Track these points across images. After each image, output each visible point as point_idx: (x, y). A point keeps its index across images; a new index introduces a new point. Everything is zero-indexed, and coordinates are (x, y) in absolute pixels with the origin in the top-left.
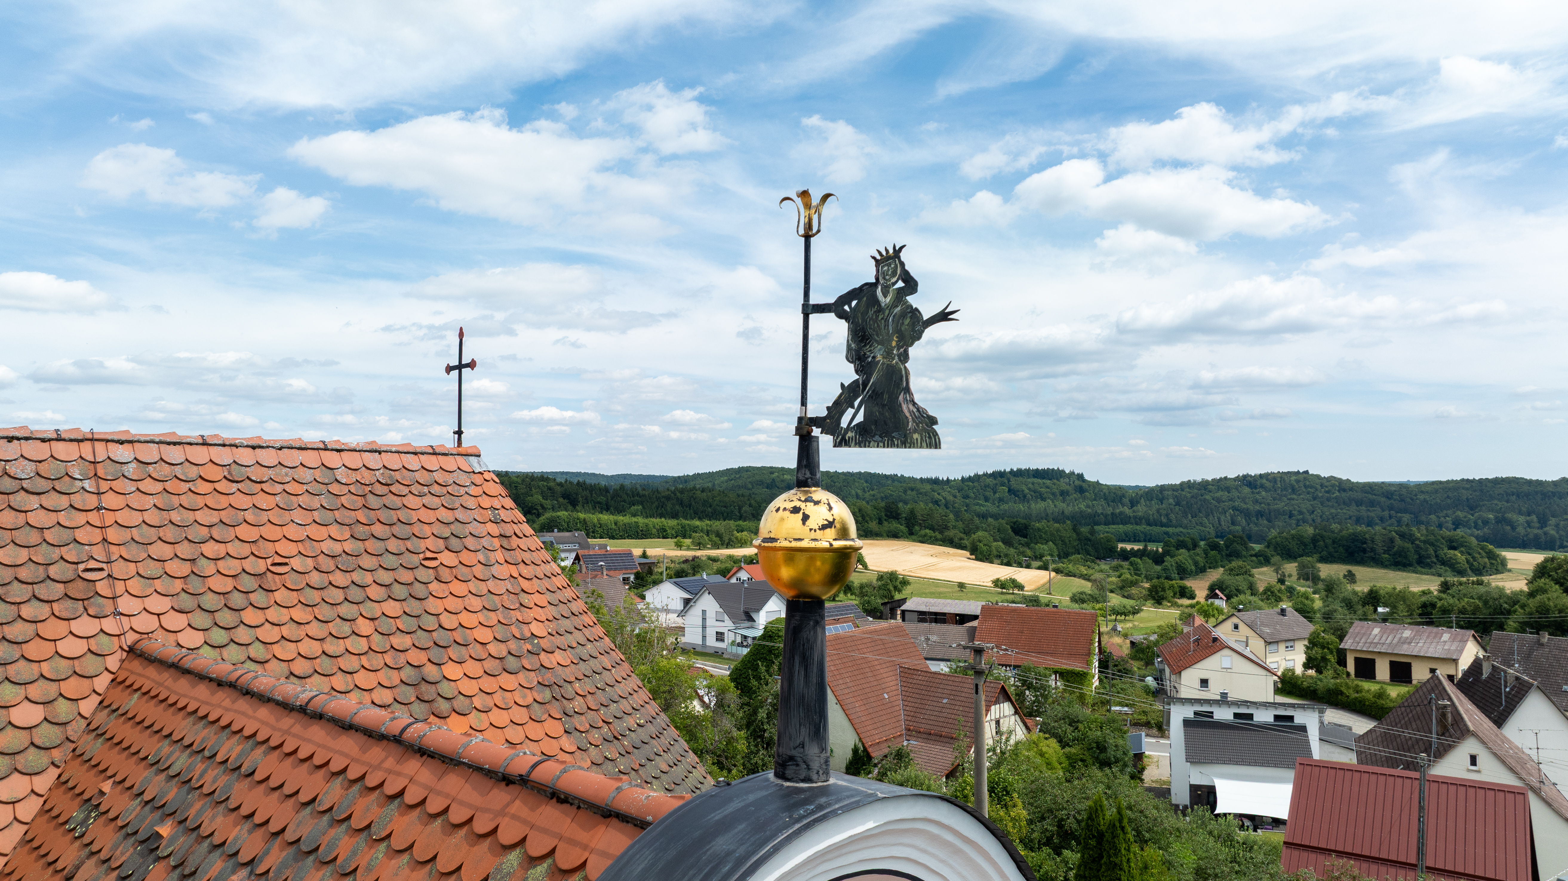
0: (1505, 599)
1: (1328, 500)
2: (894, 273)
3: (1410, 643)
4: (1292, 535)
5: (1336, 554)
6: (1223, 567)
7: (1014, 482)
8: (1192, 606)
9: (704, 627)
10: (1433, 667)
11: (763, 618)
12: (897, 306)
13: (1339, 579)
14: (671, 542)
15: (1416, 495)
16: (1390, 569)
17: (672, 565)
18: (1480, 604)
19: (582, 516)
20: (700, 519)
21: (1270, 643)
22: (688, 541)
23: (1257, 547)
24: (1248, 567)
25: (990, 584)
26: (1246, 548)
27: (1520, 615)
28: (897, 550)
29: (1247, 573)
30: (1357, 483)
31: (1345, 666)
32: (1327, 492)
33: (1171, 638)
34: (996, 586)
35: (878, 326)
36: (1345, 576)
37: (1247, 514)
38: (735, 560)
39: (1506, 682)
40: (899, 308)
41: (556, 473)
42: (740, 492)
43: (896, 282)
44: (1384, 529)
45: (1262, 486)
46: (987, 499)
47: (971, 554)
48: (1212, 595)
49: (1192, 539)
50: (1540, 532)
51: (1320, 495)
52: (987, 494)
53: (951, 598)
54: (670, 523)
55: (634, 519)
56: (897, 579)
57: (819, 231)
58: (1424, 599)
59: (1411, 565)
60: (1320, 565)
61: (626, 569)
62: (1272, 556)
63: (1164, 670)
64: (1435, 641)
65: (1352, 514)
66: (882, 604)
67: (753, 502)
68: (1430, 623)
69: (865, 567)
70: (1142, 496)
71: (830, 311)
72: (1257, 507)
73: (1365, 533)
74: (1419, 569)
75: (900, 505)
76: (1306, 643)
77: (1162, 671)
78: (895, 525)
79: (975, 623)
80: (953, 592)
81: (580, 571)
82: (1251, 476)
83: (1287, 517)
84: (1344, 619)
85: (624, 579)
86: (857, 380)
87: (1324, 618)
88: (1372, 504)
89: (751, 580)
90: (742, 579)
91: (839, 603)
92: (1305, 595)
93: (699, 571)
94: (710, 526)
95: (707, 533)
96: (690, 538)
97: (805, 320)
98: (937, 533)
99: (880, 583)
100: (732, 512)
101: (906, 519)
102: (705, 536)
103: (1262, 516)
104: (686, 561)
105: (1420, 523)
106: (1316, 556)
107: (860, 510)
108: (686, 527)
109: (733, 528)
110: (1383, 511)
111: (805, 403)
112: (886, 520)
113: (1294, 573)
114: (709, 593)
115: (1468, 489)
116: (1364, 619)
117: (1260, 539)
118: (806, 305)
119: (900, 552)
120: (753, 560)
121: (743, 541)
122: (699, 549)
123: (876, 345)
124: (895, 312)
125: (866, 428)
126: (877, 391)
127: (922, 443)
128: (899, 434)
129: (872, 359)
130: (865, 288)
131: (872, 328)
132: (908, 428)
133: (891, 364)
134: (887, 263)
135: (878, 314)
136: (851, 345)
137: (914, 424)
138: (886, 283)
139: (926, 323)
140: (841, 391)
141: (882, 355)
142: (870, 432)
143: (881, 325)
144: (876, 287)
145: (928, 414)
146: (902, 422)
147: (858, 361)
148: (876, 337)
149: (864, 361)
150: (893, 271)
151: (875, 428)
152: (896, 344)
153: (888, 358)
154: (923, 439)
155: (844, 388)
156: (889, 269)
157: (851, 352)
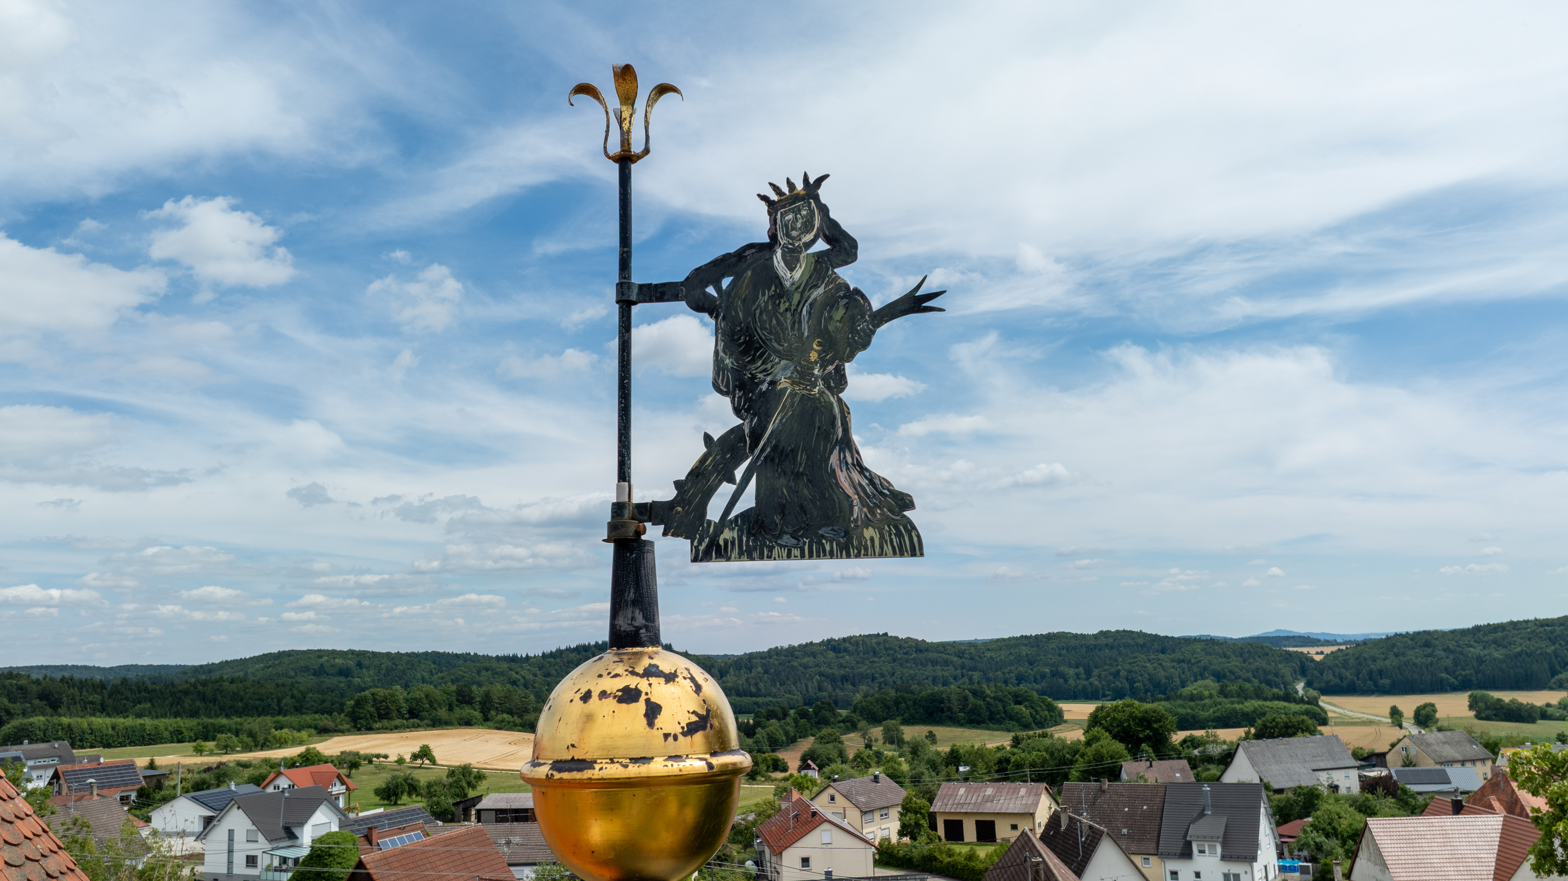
0: (1067, 750)
1: (907, 661)
3: (992, 801)
4: (876, 698)
5: (917, 716)
6: (814, 736)
8: (786, 779)
9: (230, 851)
10: (1014, 823)
11: (308, 835)
12: (816, 286)
13: (922, 740)
14: (189, 746)
15: (983, 653)
16: (966, 727)
17: (190, 776)
18: (1048, 757)
19: (65, 720)
20: (227, 716)
21: (866, 813)
22: (211, 744)
23: (844, 713)
24: (838, 734)
26: (834, 714)
27: (1080, 765)
28: (471, 739)
29: (837, 740)
30: (932, 643)
31: (936, 830)
32: (906, 653)
33: (769, 816)
35: (779, 323)
36: (926, 737)
37: (832, 679)
38: (273, 765)
39: (1081, 832)
40: (821, 290)
41: (32, 667)
42: (280, 682)
43: (813, 241)
44: (959, 687)
45: (846, 650)
48: (805, 766)
49: (783, 708)
50: (1086, 683)
51: (899, 656)
54: (185, 723)
55: (140, 721)
56: (470, 773)
57: (647, 151)
58: (999, 755)
59: (984, 722)
60: (903, 728)
61: (126, 785)
62: (859, 720)
63: (764, 852)
64: (1014, 796)
65: (928, 674)
66: (454, 804)
67: (295, 692)
68: (1006, 779)
69: (433, 761)
70: (731, 665)
71: (676, 298)
72: (842, 672)
73: (942, 693)
74: (991, 725)
75: (474, 687)
76: (900, 809)
77: (762, 853)
78: (467, 711)
81: (59, 792)
82: (835, 640)
83: (870, 680)
84: (931, 781)
85: (122, 798)
87: (912, 782)
88: (946, 663)
89: (293, 787)
90: (281, 787)
91: (403, 807)
92: (892, 759)
93: (225, 781)
94: (241, 724)
95: (237, 733)
96: (214, 740)
97: (623, 317)
98: (516, 717)
99: (451, 780)
100: (269, 705)
101: (480, 703)
102: (234, 737)
103: (847, 680)
104: (208, 769)
105: (988, 680)
106: (899, 719)
107: (427, 696)
108: (210, 727)
109: (270, 725)
110: (956, 670)
111: (627, 475)
112: (457, 706)
113: (881, 737)
114: (239, 808)
115: (1026, 645)
116: (949, 780)
117: (846, 704)
118: (625, 286)
119: (473, 741)
120: (295, 763)
121: (283, 740)
122: (226, 753)
123: (777, 360)
124: (813, 297)
125: (763, 522)
126: (783, 448)
127: (882, 548)
128: (833, 530)
129: (769, 386)
130: (747, 253)
131: (766, 329)
132: (852, 519)
133: (810, 394)
134: (793, 208)
135: (777, 302)
136: (723, 361)
137: (865, 510)
138: (793, 244)
139: (878, 318)
140: (704, 450)
141: (789, 378)
142: (770, 530)
143: (786, 322)
144: (771, 251)
145: (891, 488)
146: (837, 506)
147: (740, 391)
148: (775, 345)
149: (752, 391)
150: (805, 222)
151: (782, 522)
152: (818, 357)
153: (803, 384)
154: (884, 538)
155: (710, 444)
156: (796, 218)
157: (723, 373)
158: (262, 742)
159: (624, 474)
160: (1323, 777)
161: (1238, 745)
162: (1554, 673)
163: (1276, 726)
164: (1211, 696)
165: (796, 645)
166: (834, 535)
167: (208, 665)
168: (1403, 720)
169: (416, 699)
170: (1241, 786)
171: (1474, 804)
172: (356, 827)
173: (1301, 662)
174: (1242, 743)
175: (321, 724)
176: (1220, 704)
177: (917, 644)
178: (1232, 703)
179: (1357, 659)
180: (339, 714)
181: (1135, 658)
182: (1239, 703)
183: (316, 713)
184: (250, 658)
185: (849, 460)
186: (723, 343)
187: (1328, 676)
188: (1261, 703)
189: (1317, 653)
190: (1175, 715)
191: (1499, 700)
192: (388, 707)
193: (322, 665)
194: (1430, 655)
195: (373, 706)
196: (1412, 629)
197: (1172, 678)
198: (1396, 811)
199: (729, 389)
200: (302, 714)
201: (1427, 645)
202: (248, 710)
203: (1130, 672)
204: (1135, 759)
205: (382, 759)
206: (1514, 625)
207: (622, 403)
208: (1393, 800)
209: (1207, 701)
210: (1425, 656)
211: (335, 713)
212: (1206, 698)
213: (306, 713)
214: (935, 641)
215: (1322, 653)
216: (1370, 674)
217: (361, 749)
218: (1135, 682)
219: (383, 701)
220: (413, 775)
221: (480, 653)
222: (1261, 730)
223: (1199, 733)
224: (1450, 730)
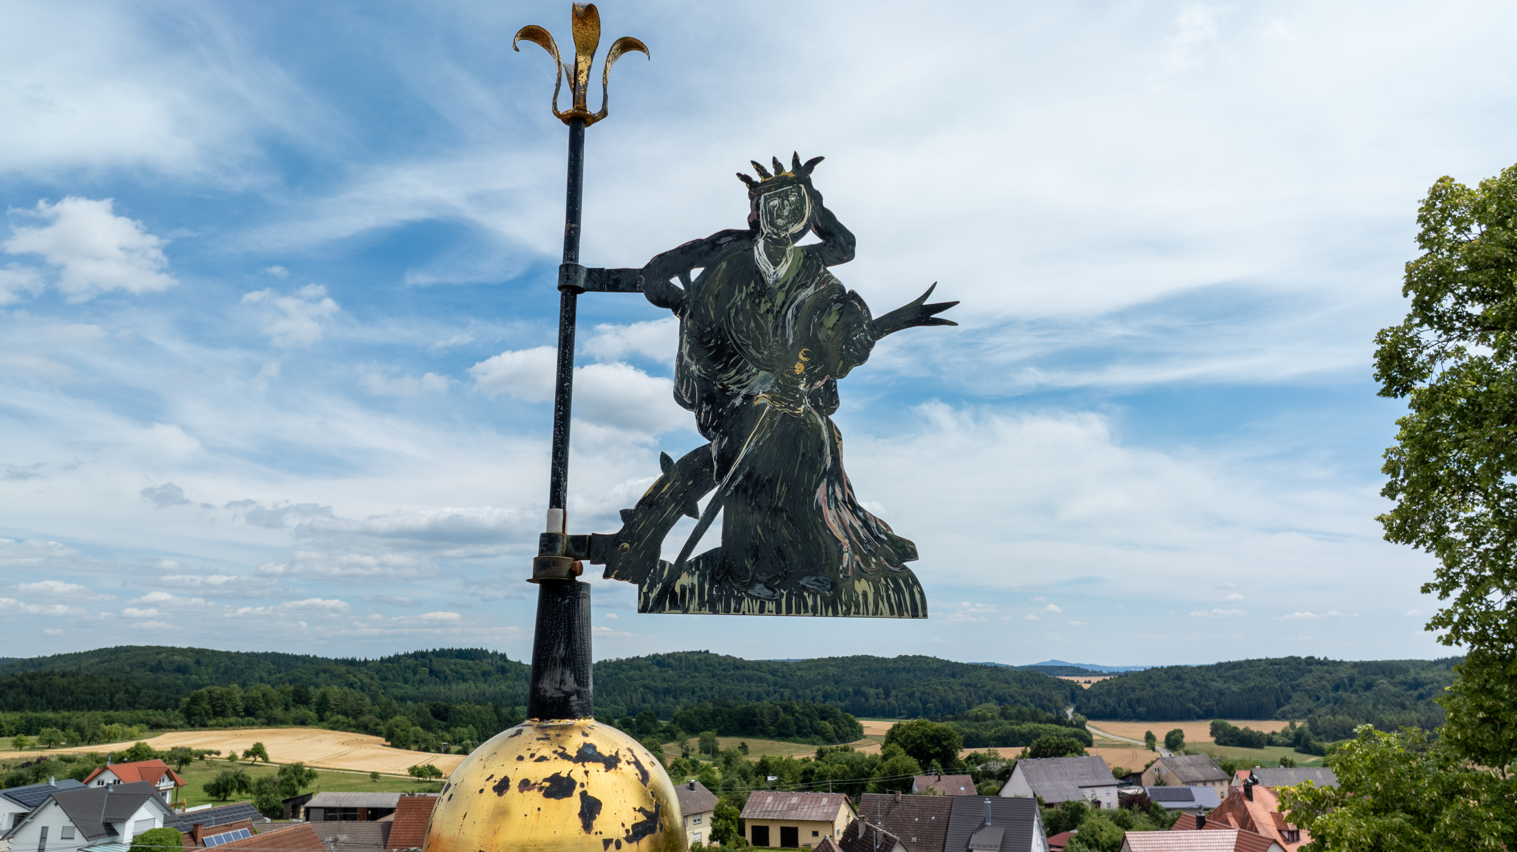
0: (866, 763)
1: (725, 677)
2: (797, 215)
3: (796, 809)
4: (695, 711)
5: (731, 728)
7: (436, 664)
10: (815, 830)
11: (129, 832)
12: (805, 286)
13: (736, 751)
14: (8, 740)
15: (795, 672)
16: (776, 740)
18: (848, 769)
22: (33, 739)
23: (664, 723)
24: (658, 743)
25: (406, 772)
26: (655, 724)
27: (877, 777)
28: (304, 738)
30: (749, 661)
31: (744, 835)
32: (724, 670)
34: (413, 774)
35: (758, 325)
36: (739, 748)
37: (655, 691)
39: (877, 840)
40: (810, 291)
42: (115, 677)
43: (802, 233)
44: (771, 703)
45: (669, 665)
46: (406, 681)
47: (387, 741)
50: (884, 702)
51: (718, 672)
52: (407, 675)
53: (363, 791)
54: (6, 717)
56: (302, 771)
57: (604, 113)
58: (804, 766)
59: (792, 735)
60: (718, 739)
62: (678, 731)
64: (816, 805)
65: (744, 690)
66: (284, 802)
67: (130, 688)
68: (809, 789)
69: (266, 759)
71: (633, 288)
72: (665, 685)
73: (756, 707)
74: (798, 738)
75: (311, 689)
76: (712, 815)
78: (302, 711)
79: (391, 818)
80: (365, 783)
82: (660, 655)
83: (690, 694)
84: (742, 790)
86: (705, 449)
87: (724, 790)
88: (761, 680)
89: (119, 782)
90: (105, 783)
91: (232, 804)
92: (707, 768)
93: (44, 777)
94: (69, 718)
95: (63, 727)
96: (37, 734)
97: (566, 306)
98: (350, 719)
99: (282, 778)
100: (101, 700)
101: (316, 704)
102: (59, 731)
103: (669, 693)
104: (28, 764)
105: (798, 697)
106: (715, 730)
107: (264, 695)
108: (34, 721)
109: (100, 719)
110: (769, 686)
111: (562, 499)
112: (293, 706)
113: (697, 747)
114: (56, 804)
115: (833, 666)
116: (758, 789)
117: (667, 715)
118: (571, 269)
119: (307, 741)
120: (123, 757)
121: (112, 735)
122: (49, 748)
123: (755, 370)
124: (800, 298)
125: (731, 566)
126: (759, 476)
127: (876, 605)
128: (817, 580)
129: (744, 401)
130: (723, 241)
131: (742, 332)
132: (841, 568)
133: (794, 414)
134: (779, 193)
135: (757, 301)
136: (688, 367)
137: (857, 557)
138: (778, 234)
139: (878, 328)
140: (660, 474)
141: (768, 393)
142: (739, 576)
143: (767, 326)
144: (751, 240)
145: (890, 532)
146: (823, 551)
147: (708, 404)
148: (753, 352)
149: (723, 406)
150: (794, 210)
151: (754, 567)
152: (805, 370)
153: (785, 401)
154: (880, 594)
155: (669, 467)
156: (783, 205)
157: (688, 382)
158: (89, 736)
159: (557, 498)
160: (1088, 794)
161: (1016, 763)
162: (1279, 705)
163: (1049, 747)
164: (993, 718)
165: (624, 658)
166: (818, 586)
167: (39, 658)
168: (1156, 744)
169: (252, 698)
170: (1018, 800)
171: (1214, 820)
172: (182, 823)
173: (1072, 690)
174: (1020, 761)
175: (153, 719)
176: (1001, 725)
177: (735, 662)
178: (1012, 724)
179: (1119, 688)
180: (174, 710)
181: (929, 681)
182: (1017, 725)
183: (150, 708)
184: (85, 653)
185: (839, 496)
186: (688, 346)
187: (1094, 703)
188: (1036, 725)
189: (1085, 682)
190: (961, 734)
191: (1235, 728)
192: (223, 705)
193: (160, 661)
194: (1181, 687)
195: (209, 703)
196: (1166, 664)
197: (960, 700)
198: (1149, 826)
199: (694, 402)
200: (135, 709)
201: (1178, 678)
202: (77, 705)
203: (923, 693)
204: (926, 773)
205: (214, 756)
206: (1249, 663)
207: (560, 410)
208: (1146, 815)
209: (989, 722)
210: (1176, 688)
211: (170, 709)
212: (988, 719)
213: (138, 709)
214: (751, 659)
215: (1089, 682)
216: (1130, 702)
217: (193, 745)
218: (928, 703)
219: (220, 699)
220: (244, 772)
221: (320, 656)
222: (1036, 749)
223: (982, 751)
224: (1195, 754)
